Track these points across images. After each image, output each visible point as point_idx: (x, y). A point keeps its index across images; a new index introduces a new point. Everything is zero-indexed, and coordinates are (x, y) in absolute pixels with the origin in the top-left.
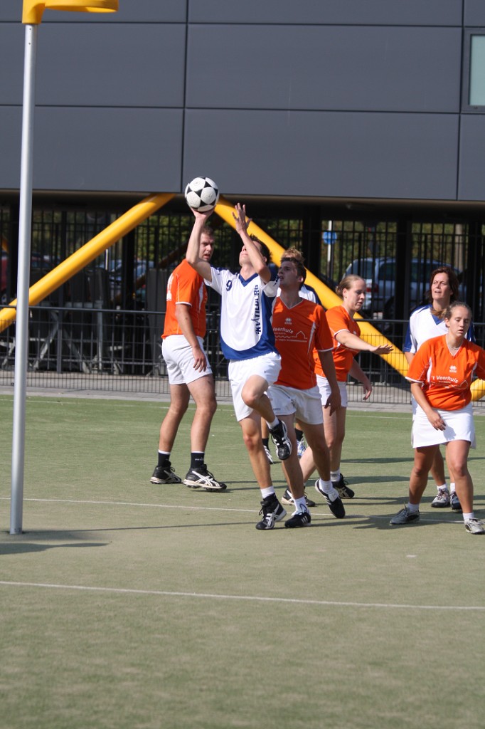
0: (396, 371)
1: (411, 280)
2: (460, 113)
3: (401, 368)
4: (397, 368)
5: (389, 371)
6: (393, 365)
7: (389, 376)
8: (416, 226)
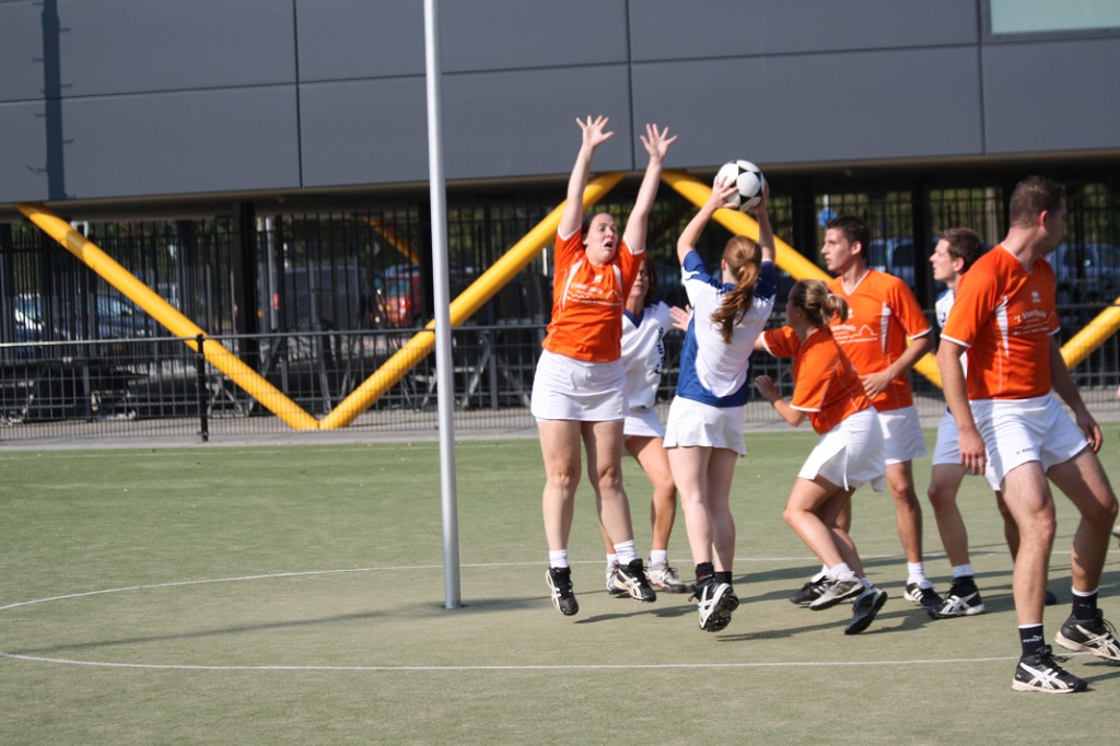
8: (935, 195)
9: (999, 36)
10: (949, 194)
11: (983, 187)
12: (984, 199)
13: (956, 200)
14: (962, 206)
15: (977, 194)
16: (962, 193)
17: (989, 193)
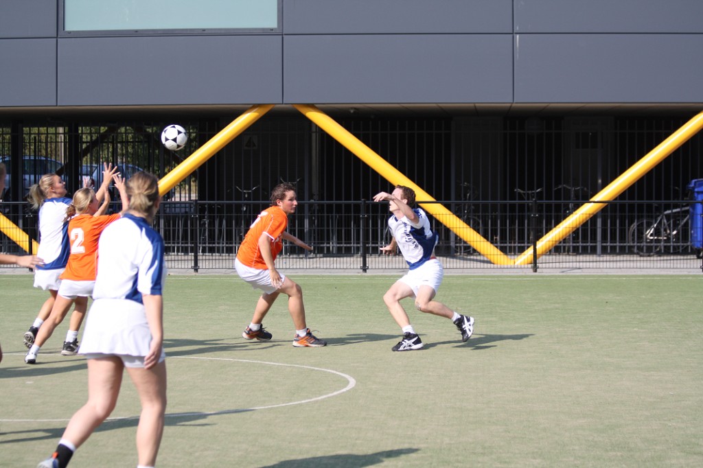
0: (14, 243)
1: (24, 173)
2: (57, 37)
3: (18, 240)
4: (15, 240)
5: (9, 243)
6: (11, 238)
7: (9, 247)
8: (26, 130)
9: (70, 32)
10: (35, 130)
11: (57, 125)
12: (56, 134)
13: (39, 134)
14: (43, 137)
15: (51, 130)
16: (43, 130)
17: (61, 130)
